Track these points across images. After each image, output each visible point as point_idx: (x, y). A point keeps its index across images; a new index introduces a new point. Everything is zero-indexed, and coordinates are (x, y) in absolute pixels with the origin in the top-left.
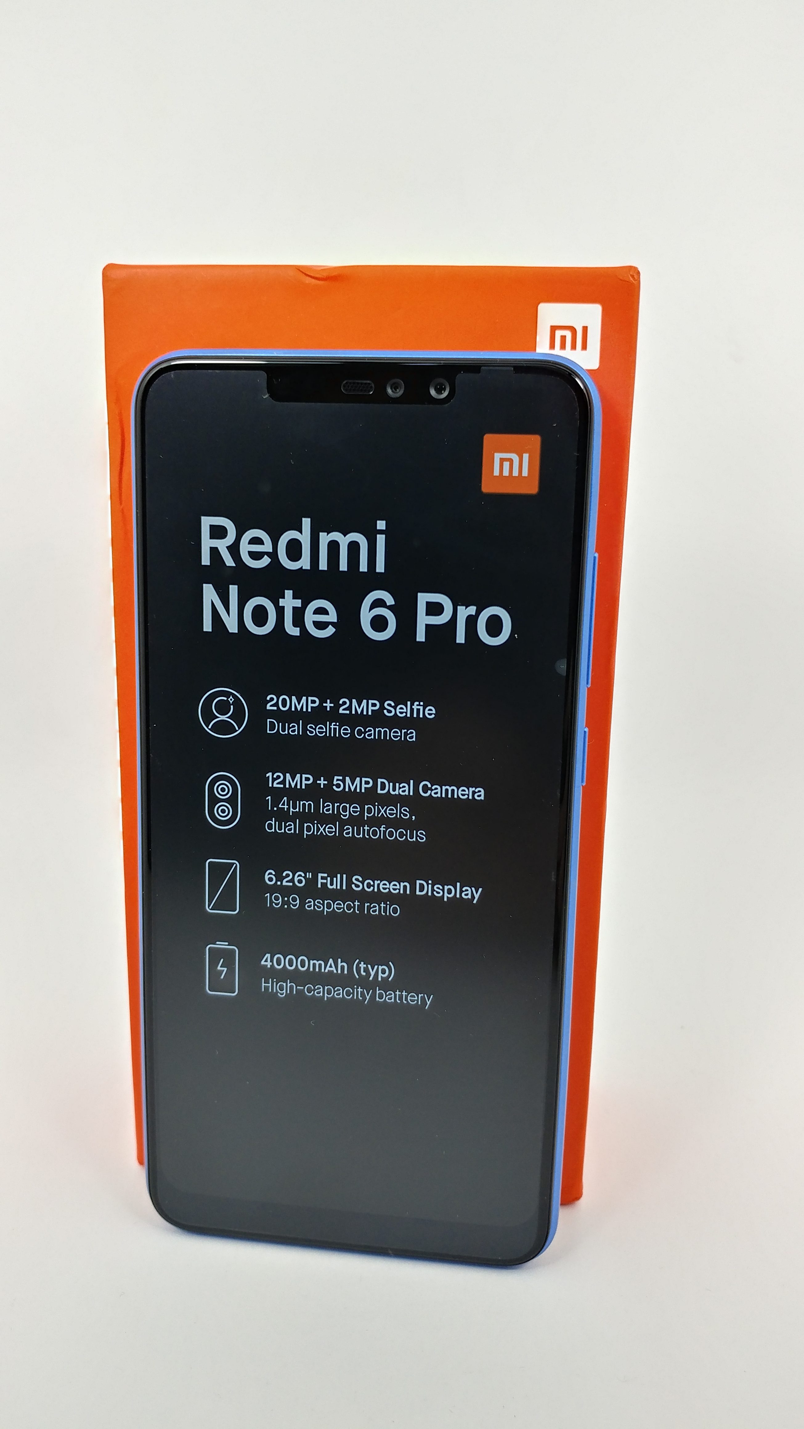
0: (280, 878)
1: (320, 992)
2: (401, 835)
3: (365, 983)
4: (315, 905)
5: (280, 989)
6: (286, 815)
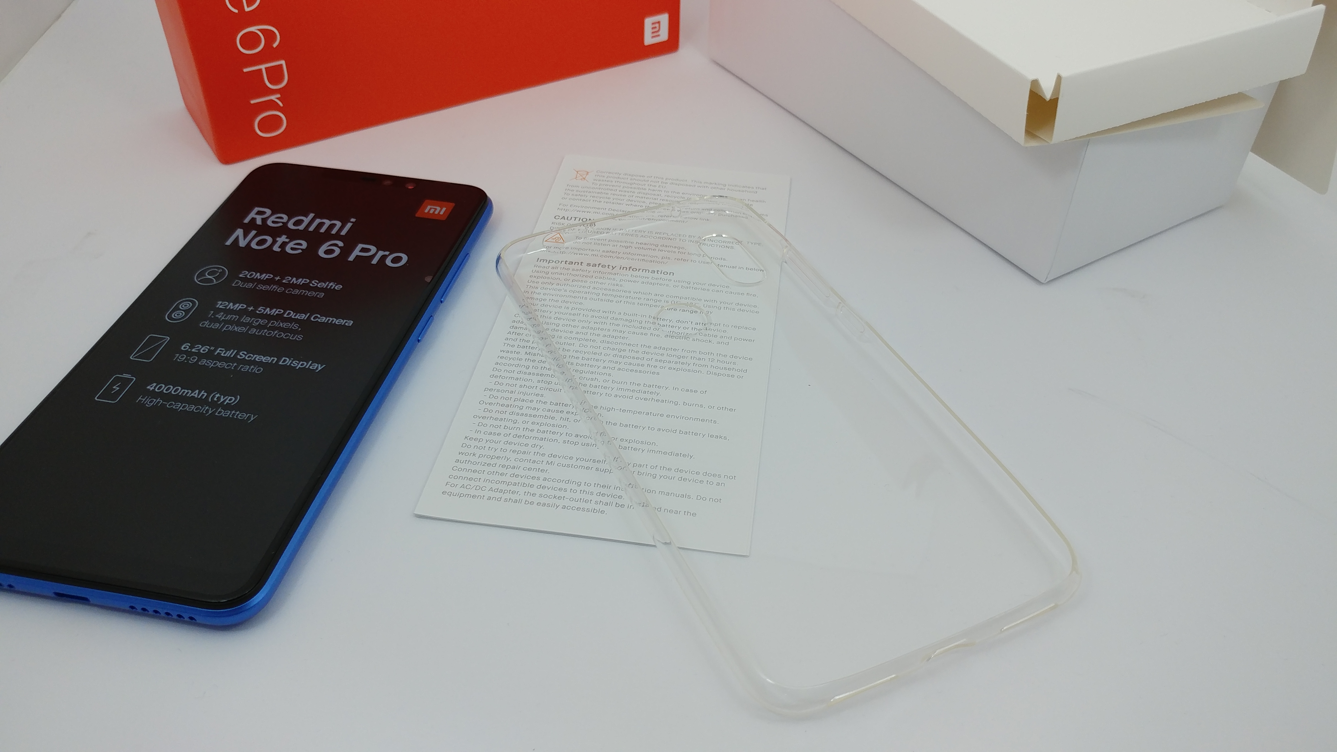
0: (191, 347)
1: (179, 406)
2: (286, 336)
3: (214, 405)
4: (206, 362)
5: (149, 402)
6: (217, 321)
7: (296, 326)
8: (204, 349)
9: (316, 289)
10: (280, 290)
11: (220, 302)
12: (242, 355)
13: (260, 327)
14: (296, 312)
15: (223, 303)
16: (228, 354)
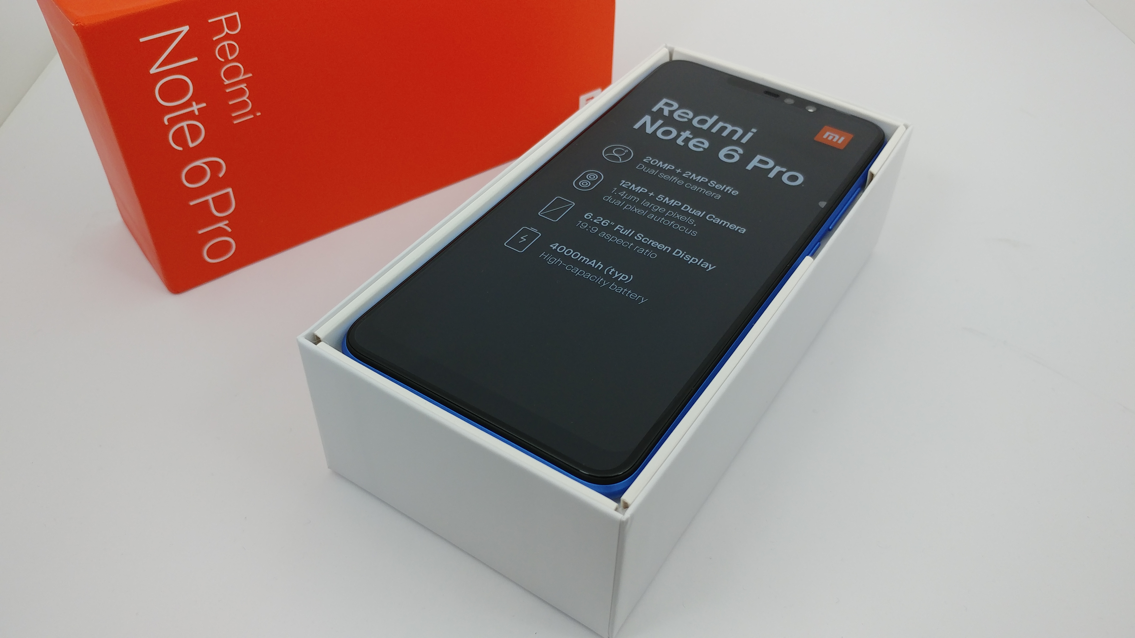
0: (594, 218)
1: (577, 271)
2: (682, 229)
3: (609, 278)
4: (605, 235)
5: (551, 260)
6: (619, 198)
7: (692, 222)
8: (605, 223)
9: (713, 189)
10: (680, 182)
11: (624, 181)
12: (639, 237)
13: (657, 214)
14: (694, 207)
15: (626, 183)
16: (626, 232)
